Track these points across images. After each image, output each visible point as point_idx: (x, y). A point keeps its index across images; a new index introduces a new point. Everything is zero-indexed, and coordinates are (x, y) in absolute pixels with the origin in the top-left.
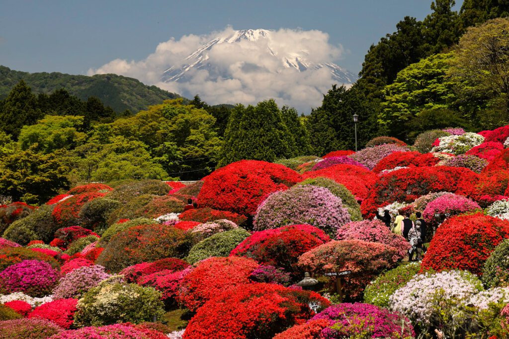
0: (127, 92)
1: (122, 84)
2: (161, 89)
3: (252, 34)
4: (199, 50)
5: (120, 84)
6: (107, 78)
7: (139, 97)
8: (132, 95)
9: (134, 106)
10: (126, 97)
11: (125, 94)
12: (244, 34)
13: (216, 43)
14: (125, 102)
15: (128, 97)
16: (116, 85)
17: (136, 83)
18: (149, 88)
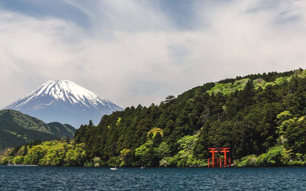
0: (16, 117)
1: (14, 114)
2: (30, 115)
3: (61, 82)
4: (35, 90)
5: (13, 113)
6: (8, 111)
7: (21, 119)
8: (18, 118)
9: (19, 123)
10: (16, 119)
11: (16, 118)
12: (57, 83)
13: (43, 87)
14: (16, 121)
15: (17, 119)
16: (12, 114)
17: (19, 113)
18: (25, 115)
